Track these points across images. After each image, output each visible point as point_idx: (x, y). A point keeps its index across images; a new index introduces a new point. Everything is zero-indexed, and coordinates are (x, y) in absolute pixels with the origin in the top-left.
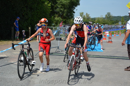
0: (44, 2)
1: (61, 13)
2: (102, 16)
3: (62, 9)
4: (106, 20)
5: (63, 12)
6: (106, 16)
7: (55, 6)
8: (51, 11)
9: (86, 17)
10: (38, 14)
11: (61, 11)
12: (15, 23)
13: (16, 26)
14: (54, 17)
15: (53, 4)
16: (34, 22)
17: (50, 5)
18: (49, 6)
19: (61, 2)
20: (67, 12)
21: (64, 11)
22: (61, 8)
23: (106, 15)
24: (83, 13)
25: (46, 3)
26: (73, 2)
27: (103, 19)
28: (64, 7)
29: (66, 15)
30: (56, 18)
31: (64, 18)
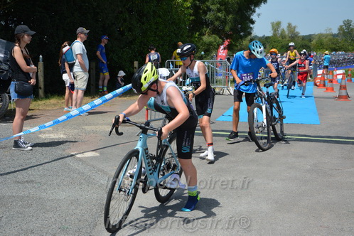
1: (217, 23)
2: (330, 29)
3: (219, 14)
4: (339, 39)
5: (224, 22)
6: (341, 28)
7: (203, 6)
8: (193, 20)
9: (287, 33)
10: (158, 28)
11: (218, 19)
12: (98, 53)
13: (102, 59)
14: (202, 34)
15: (197, 2)
17: (189, 5)
18: (188, 8)
20: (235, 21)
21: (225, 19)
22: (219, 10)
23: (341, 26)
24: (278, 24)
25: (179, 0)
27: (331, 37)
28: (225, 9)
29: (234, 29)
30: (206, 38)
31: (228, 37)
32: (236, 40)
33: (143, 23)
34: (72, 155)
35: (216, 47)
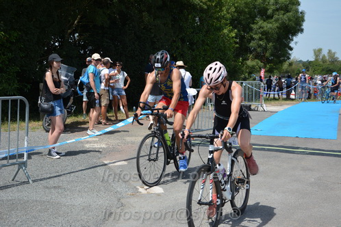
0: (220, 29)
1: (259, 50)
3: (261, 43)
5: (265, 49)
7: (247, 36)
8: (237, 47)
11: (260, 46)
14: (246, 59)
15: (242, 33)
16: (197, 72)
17: (234, 35)
18: (233, 37)
19: (260, 27)
20: (275, 48)
21: (266, 46)
22: (261, 39)
25: (225, 31)
26: (287, 27)
28: (266, 39)
29: (272, 55)
30: (250, 63)
31: (268, 61)
32: (276, 64)
33: (193, 50)
34: (106, 165)
35: (258, 69)
